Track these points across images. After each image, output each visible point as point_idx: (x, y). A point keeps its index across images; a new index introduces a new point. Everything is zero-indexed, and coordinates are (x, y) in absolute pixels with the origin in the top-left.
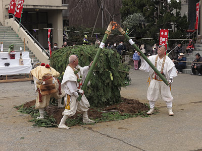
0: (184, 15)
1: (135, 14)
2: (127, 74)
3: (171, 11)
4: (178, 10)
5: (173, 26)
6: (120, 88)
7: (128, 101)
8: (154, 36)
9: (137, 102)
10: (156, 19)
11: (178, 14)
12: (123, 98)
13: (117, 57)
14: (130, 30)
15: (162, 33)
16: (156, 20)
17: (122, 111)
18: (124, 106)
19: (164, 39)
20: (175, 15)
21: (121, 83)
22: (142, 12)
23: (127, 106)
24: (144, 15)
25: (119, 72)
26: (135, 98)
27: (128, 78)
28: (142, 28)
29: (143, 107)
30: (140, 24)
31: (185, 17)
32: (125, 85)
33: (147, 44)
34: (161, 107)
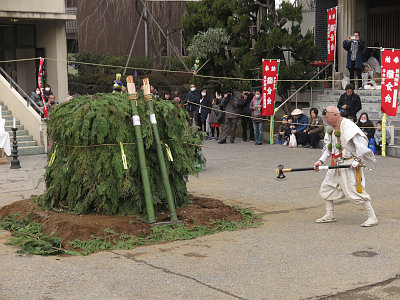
0: (309, 31)
1: (211, 30)
2: (197, 148)
3: (282, 25)
4: (296, 23)
5: (286, 53)
6: (186, 177)
7: (202, 203)
8: (249, 74)
9: (220, 205)
10: (253, 40)
11: (296, 30)
12: (191, 196)
13: (179, 116)
14: (202, 61)
15: (267, 68)
16: (254, 42)
17: (191, 222)
18: (195, 213)
19: (270, 80)
20: (290, 32)
21: (189, 167)
22: (226, 25)
23: (200, 212)
24: (229, 32)
25: (184, 146)
26: (215, 196)
27: (199, 158)
28: (225, 58)
29: (231, 214)
30: (222, 50)
31: (309, 36)
32: (196, 171)
33: (237, 89)
34: (266, 213)
